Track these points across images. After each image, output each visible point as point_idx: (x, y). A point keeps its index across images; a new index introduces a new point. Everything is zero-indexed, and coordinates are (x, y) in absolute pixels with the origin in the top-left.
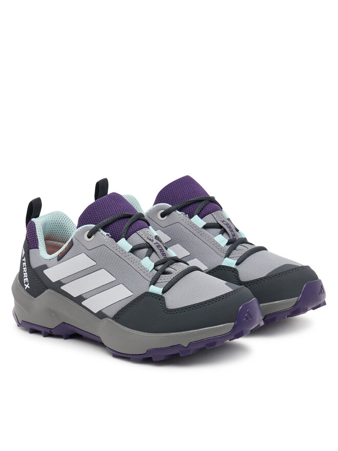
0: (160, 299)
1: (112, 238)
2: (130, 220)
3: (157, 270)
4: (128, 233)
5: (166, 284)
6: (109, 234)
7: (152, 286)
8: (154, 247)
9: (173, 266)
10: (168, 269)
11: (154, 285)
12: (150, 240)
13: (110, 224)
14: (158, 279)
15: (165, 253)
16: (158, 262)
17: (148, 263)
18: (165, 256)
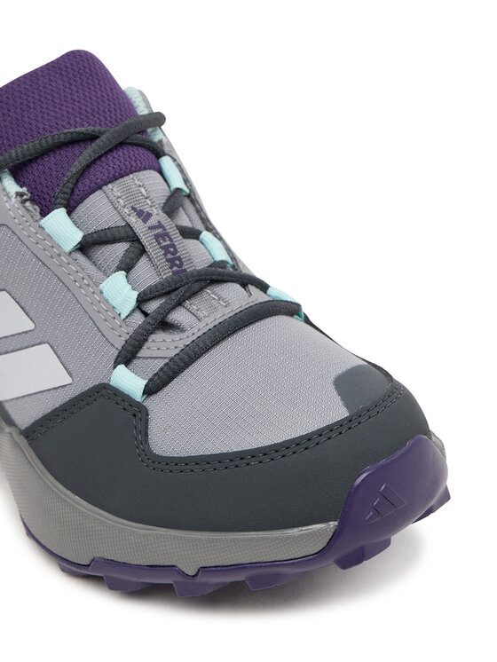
0: (136, 414)
1: (32, 200)
2: (89, 152)
3: (146, 314)
4: (76, 192)
5: (161, 363)
6: (24, 190)
7: (121, 367)
8: (146, 238)
9: (193, 304)
10: (178, 316)
11: (127, 363)
12: (140, 213)
13: (30, 161)
14: (140, 347)
15: (179, 259)
16: (150, 289)
17: (120, 292)
18: (181, 264)
